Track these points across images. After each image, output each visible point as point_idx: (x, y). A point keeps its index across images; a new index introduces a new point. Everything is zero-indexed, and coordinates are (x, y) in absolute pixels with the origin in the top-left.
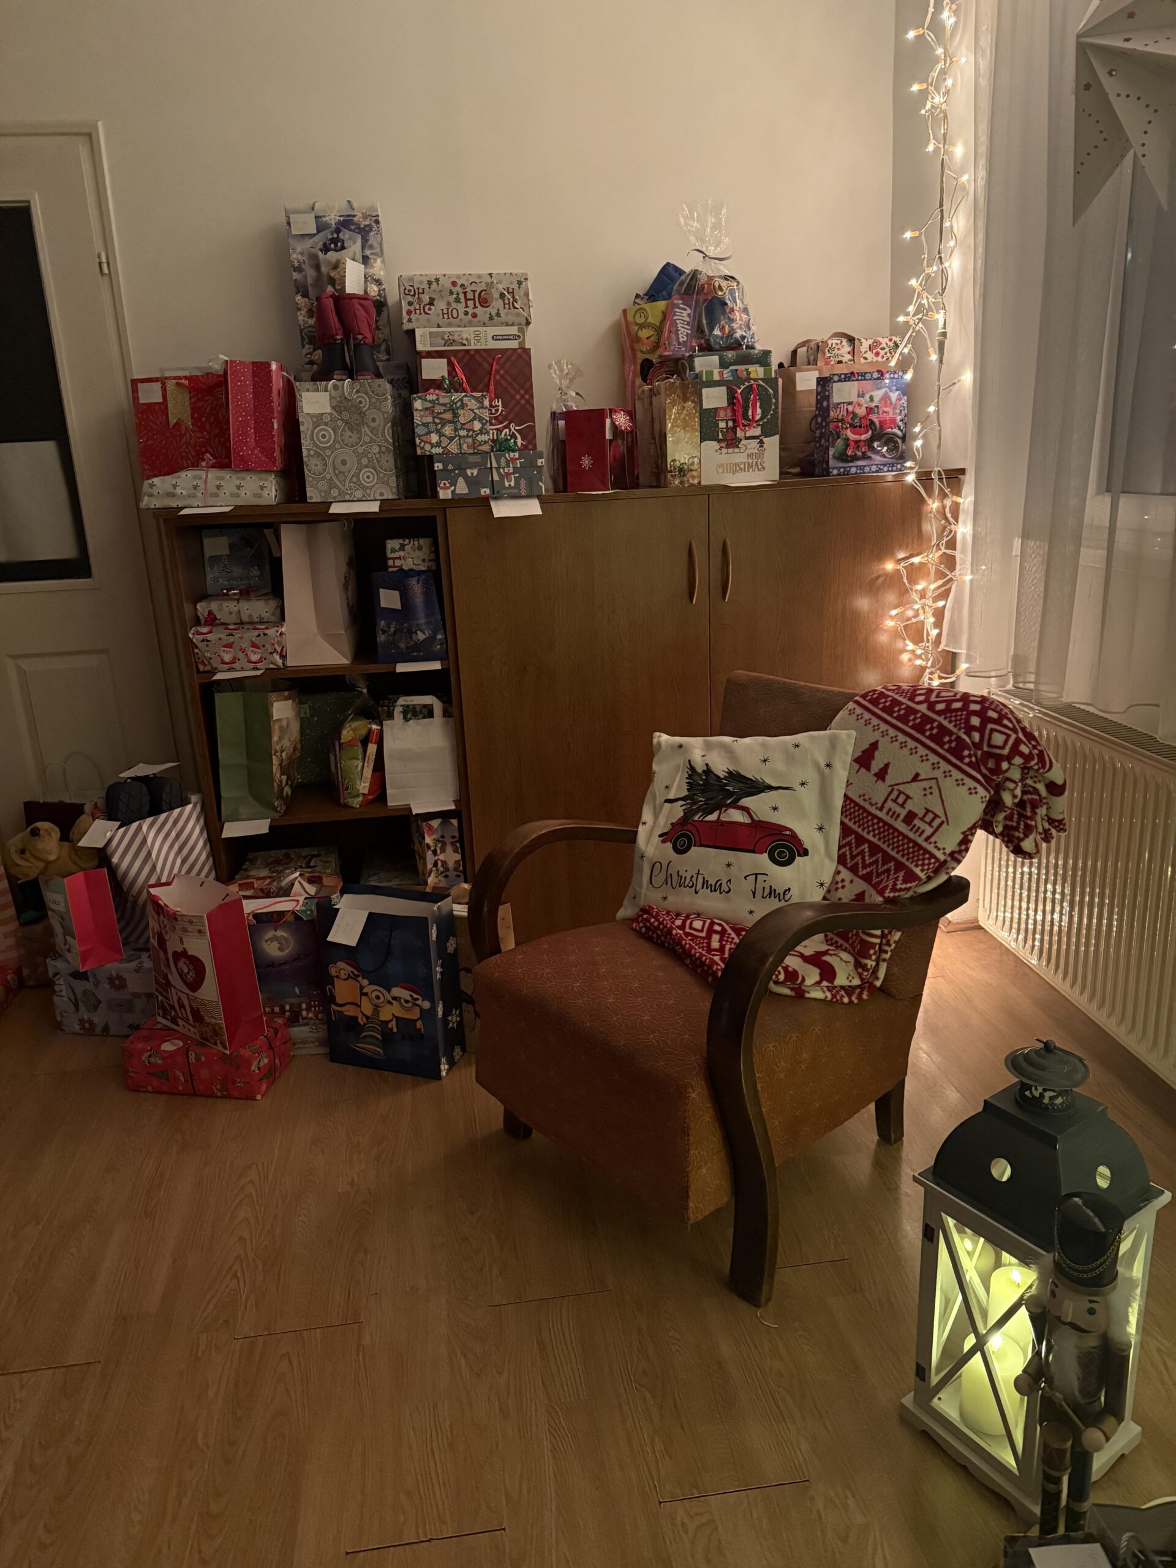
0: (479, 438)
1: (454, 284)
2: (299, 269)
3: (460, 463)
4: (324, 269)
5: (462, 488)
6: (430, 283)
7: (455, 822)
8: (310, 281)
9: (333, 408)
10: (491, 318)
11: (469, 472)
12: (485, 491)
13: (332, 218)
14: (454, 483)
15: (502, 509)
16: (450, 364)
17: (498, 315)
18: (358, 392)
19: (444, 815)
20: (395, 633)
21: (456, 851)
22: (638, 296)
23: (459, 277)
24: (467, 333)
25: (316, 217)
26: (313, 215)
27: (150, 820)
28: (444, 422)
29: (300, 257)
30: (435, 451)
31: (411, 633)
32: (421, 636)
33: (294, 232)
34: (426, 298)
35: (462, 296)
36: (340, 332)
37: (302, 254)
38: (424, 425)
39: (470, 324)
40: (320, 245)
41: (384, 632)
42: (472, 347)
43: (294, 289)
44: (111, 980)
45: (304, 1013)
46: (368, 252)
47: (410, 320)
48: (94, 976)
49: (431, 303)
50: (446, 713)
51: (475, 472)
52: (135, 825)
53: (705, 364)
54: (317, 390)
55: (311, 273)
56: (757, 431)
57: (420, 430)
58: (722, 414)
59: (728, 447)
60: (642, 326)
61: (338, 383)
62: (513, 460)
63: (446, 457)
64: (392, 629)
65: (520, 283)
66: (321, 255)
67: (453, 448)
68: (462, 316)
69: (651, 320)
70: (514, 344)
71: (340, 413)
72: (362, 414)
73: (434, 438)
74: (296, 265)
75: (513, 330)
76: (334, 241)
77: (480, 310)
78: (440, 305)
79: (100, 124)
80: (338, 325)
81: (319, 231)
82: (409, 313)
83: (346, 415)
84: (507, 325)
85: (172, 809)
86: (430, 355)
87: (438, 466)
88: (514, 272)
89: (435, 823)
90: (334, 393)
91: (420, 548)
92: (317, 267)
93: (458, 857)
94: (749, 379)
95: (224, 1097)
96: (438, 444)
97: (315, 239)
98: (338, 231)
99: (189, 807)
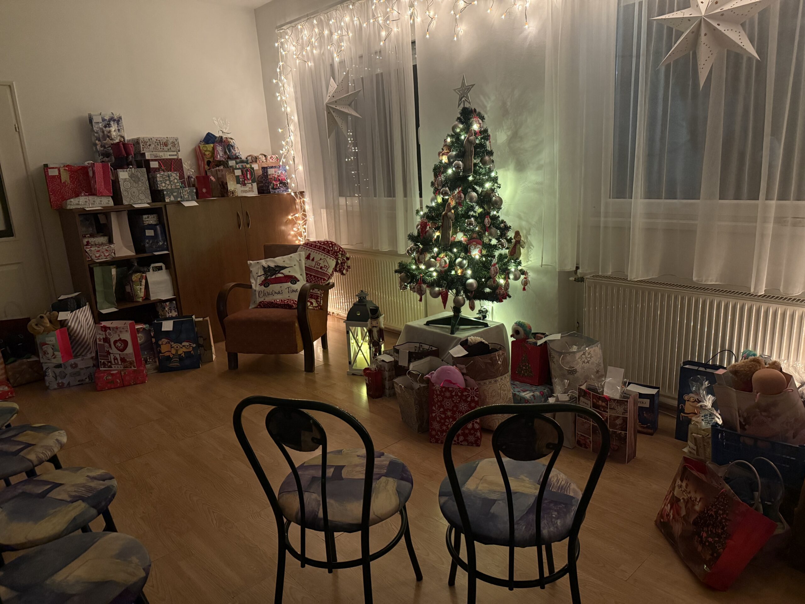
0: (177, 184)
1: (157, 140)
2: (97, 133)
3: (172, 191)
4: (105, 132)
5: (172, 198)
6: (149, 140)
7: (174, 302)
8: (101, 136)
9: (130, 177)
10: (168, 150)
11: (174, 194)
12: (179, 199)
13: (107, 118)
14: (170, 197)
15: (186, 204)
16: (159, 163)
17: (170, 149)
18: (137, 172)
19: (170, 300)
20: (152, 243)
21: (175, 312)
22: (201, 142)
23: (158, 138)
24: (161, 154)
25: (102, 117)
27: (78, 310)
28: (166, 180)
29: (97, 129)
30: (164, 188)
31: (158, 242)
32: (161, 243)
33: (94, 121)
34: (148, 144)
35: (159, 144)
36: (125, 154)
38: (161, 181)
39: (162, 151)
40: (103, 125)
41: (147, 243)
42: (163, 158)
43: (95, 138)
44: (71, 365)
45: (148, 360)
46: (119, 128)
47: (143, 150)
49: (150, 145)
50: (166, 269)
51: (176, 194)
52: (74, 312)
53: (232, 163)
54: (124, 171)
55: (101, 134)
56: (250, 182)
57: (159, 183)
58: (241, 177)
59: (243, 186)
60: (206, 151)
61: (131, 169)
62: (187, 190)
63: (167, 190)
64: (151, 242)
65: (176, 140)
66: (104, 128)
67: (169, 187)
68: (159, 149)
69: (208, 149)
70: (175, 157)
72: (139, 178)
73: (164, 185)
74: (96, 131)
75: (175, 153)
76: (108, 124)
77: (165, 147)
78: (153, 146)
79: (14, 83)
80: (124, 152)
81: (103, 121)
82: (143, 148)
83: (133, 179)
84: (173, 152)
85: (83, 307)
86: (153, 160)
87: (165, 193)
88: (172, 136)
89: (168, 303)
90: (129, 172)
91: (154, 217)
92: (103, 132)
93: (176, 313)
94: (246, 168)
95: (134, 384)
96: (165, 186)
97: (102, 123)
98: (109, 121)
99: (87, 306)
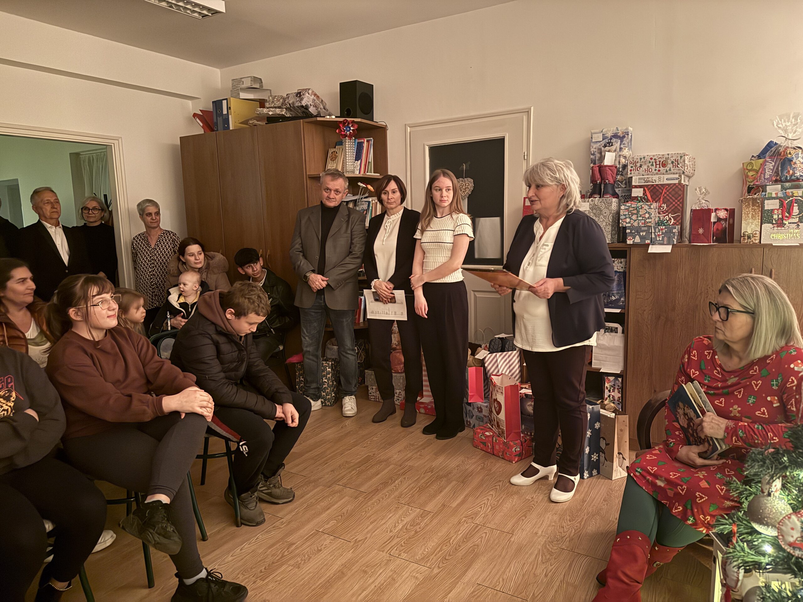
0: (647, 220)
1: (651, 159)
3: (638, 230)
5: (637, 240)
6: (641, 159)
7: (620, 379)
8: (597, 158)
9: (590, 208)
10: (667, 171)
11: (641, 234)
12: (648, 241)
13: (609, 135)
14: (634, 238)
15: (653, 249)
16: (644, 190)
17: (670, 170)
18: (601, 202)
19: (616, 376)
21: (619, 392)
22: (753, 156)
23: (654, 156)
24: (655, 177)
25: (603, 135)
26: (602, 134)
27: (500, 353)
28: (633, 214)
29: (595, 150)
30: (627, 225)
32: (613, 298)
33: (593, 141)
34: (638, 165)
35: (654, 164)
36: (600, 179)
37: (595, 148)
38: (625, 215)
39: (657, 174)
40: (603, 145)
42: (657, 183)
43: (590, 162)
44: (478, 408)
46: (622, 146)
47: (631, 174)
48: (473, 405)
49: (641, 166)
50: (623, 332)
51: (644, 234)
52: (495, 354)
53: (773, 189)
54: (585, 202)
55: (598, 155)
56: (797, 220)
57: (622, 217)
58: (776, 212)
59: (778, 227)
60: (750, 171)
61: (594, 199)
62: (662, 229)
63: (630, 228)
65: (681, 157)
66: (603, 149)
67: (636, 224)
68: (653, 171)
70: (676, 182)
71: (592, 210)
72: (601, 211)
73: (628, 220)
74: (593, 153)
75: (677, 176)
76: (609, 143)
77: (662, 168)
78: (645, 167)
79: (532, 108)
80: (599, 177)
81: (603, 140)
82: (631, 170)
83: (594, 211)
84: (674, 174)
85: (508, 351)
86: (636, 187)
87: (628, 231)
88: (679, 152)
89: (612, 378)
90: (591, 203)
91: (621, 263)
93: (620, 395)
94: (793, 196)
95: (502, 458)
96: (629, 223)
97: (601, 143)
98: (611, 139)
99: (515, 352)
